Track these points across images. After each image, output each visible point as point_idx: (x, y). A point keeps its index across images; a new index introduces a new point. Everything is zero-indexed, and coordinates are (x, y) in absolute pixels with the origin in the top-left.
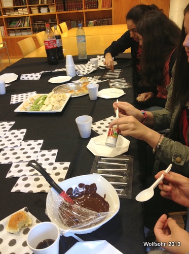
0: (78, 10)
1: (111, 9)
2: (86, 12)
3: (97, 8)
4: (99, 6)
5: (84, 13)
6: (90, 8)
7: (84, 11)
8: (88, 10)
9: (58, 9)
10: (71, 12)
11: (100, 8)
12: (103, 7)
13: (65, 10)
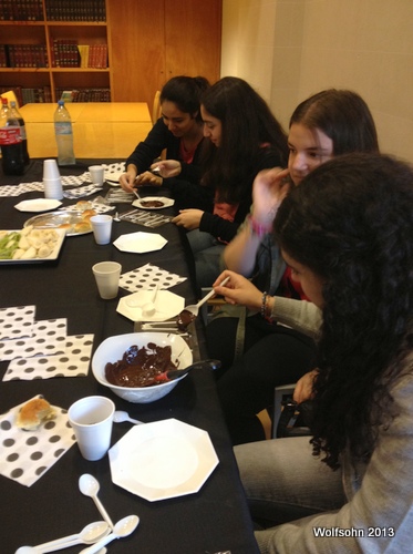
0: (38, 67)
1: (107, 70)
2: (54, 73)
3: (79, 66)
4: (83, 62)
5: (51, 75)
6: (64, 66)
7: (51, 70)
8: (58, 69)
10: (23, 70)
11: (85, 68)
12: (90, 65)
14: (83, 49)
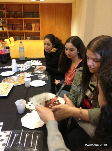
0: (21, 30)
1: (40, 31)
2: (25, 32)
3: (32, 30)
4: (33, 29)
6: (28, 30)
7: (24, 31)
9: (8, 29)
10: (17, 31)
11: (33, 31)
12: (35, 30)
13: (13, 30)
14: (33, 25)
